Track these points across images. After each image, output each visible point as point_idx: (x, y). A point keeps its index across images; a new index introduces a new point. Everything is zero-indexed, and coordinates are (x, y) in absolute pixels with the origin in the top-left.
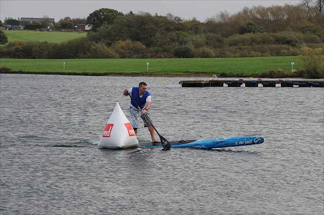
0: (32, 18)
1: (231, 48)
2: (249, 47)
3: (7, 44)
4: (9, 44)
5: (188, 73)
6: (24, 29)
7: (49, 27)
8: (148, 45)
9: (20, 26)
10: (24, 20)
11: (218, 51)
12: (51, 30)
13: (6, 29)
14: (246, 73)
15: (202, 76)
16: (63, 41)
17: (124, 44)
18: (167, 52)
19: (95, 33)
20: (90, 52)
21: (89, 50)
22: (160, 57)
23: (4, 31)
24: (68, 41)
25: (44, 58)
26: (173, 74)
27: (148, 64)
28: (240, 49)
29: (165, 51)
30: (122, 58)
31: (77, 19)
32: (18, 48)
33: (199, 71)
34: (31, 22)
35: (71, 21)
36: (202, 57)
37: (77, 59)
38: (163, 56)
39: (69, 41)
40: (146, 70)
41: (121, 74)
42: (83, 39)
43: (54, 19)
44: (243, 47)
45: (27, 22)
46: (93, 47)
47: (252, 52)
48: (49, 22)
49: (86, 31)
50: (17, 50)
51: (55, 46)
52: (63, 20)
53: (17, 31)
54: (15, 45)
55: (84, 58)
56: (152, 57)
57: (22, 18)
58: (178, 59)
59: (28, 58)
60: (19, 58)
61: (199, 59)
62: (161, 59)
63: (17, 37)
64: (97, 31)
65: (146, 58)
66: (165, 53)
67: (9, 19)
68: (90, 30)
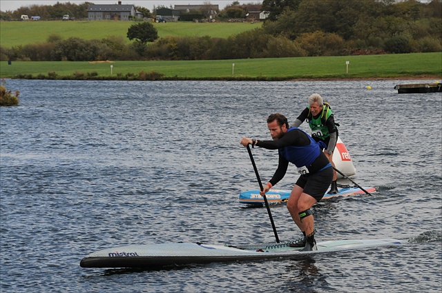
0: (189, 6)
3: (157, 41)
4: (160, 42)
5: (404, 75)
6: (179, 20)
7: (211, 17)
8: (346, 38)
9: (173, 17)
10: (179, 8)
12: (214, 20)
13: (155, 21)
15: (426, 78)
16: (230, 35)
17: (312, 37)
18: (373, 46)
19: (273, 24)
20: (267, 49)
21: (265, 47)
22: (365, 54)
23: (153, 24)
24: (237, 34)
25: (205, 59)
26: (383, 75)
27: (348, 63)
29: (371, 44)
30: (311, 56)
31: (249, 5)
32: (171, 46)
33: (420, 71)
34: (188, 10)
35: (240, 7)
36: (423, 52)
37: (249, 59)
38: (369, 52)
39: (239, 35)
40: (346, 72)
41: (310, 78)
42: (257, 30)
43: (218, 5)
45: (182, 10)
46: (271, 42)
48: (211, 9)
49: (261, 20)
50: (170, 49)
51: (220, 42)
52: (230, 7)
53: (170, 23)
54: (167, 42)
55: (259, 57)
56: (352, 53)
57: (175, 6)
58: (391, 55)
59: (185, 60)
60: (173, 59)
61: (420, 54)
62: (366, 56)
63: (169, 31)
64: (277, 20)
65: (344, 55)
66: (371, 47)
67: (159, 7)
68: (266, 19)
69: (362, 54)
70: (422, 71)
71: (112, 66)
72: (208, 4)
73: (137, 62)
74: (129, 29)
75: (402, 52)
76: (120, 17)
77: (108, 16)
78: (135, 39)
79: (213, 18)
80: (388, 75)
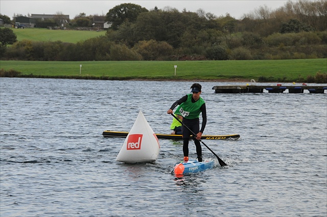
0: (44, 15)
3: (15, 44)
4: (18, 45)
5: (222, 78)
6: (35, 27)
8: (176, 45)
9: (30, 24)
10: (35, 17)
11: (256, 52)
12: (65, 28)
13: (14, 27)
14: (289, 77)
15: (238, 81)
16: (79, 40)
17: (147, 44)
18: (197, 54)
19: (115, 33)
21: (109, 52)
22: (190, 59)
23: (13, 29)
24: (84, 40)
25: (57, 60)
26: (205, 78)
27: (176, 67)
29: (196, 52)
30: (145, 59)
31: (95, 16)
32: (28, 49)
33: (236, 75)
34: (43, 19)
35: (88, 18)
36: (237, 59)
37: (94, 62)
38: (193, 58)
39: (86, 41)
40: (174, 74)
41: (144, 79)
42: (102, 37)
43: (68, 16)
44: (285, 47)
45: (38, 19)
46: (112, 48)
47: (296, 54)
48: (63, 19)
49: (106, 29)
50: (27, 51)
51: (70, 46)
52: (78, 17)
53: (27, 29)
54: (24, 45)
55: (103, 60)
56: (180, 59)
57: (32, 15)
58: (211, 61)
59: (39, 60)
60: (29, 60)
61: (234, 61)
62: (190, 61)
63: (27, 36)
64: (118, 29)
65: (173, 60)
66: (195, 54)
67: (18, 16)
68: (110, 28)
69: (188, 60)
72: (60, 14)
75: (220, 59)
79: (64, 26)
80: (208, 78)
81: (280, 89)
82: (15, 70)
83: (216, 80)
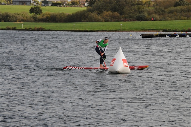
1: (169, 15)
2: (180, 14)
3: (42, 14)
5: (144, 30)
6: (51, 5)
7: (65, 4)
8: (121, 14)
9: (49, 4)
11: (161, 16)
12: (66, 6)
14: (178, 29)
15: (153, 31)
16: (73, 12)
17: (107, 13)
18: (132, 18)
19: (91, 7)
20: (88, 19)
21: (87, 17)
22: (128, 21)
23: (41, 7)
24: (76, 11)
25: (62, 22)
26: (136, 30)
27: (121, 25)
28: (175, 15)
30: (106, 21)
32: (48, 17)
33: (150, 28)
34: (55, 2)
37: (80, 23)
38: (130, 20)
40: (120, 28)
41: (106, 31)
42: (84, 11)
44: (176, 14)
45: (53, 2)
46: (89, 15)
47: (182, 17)
48: (65, 1)
49: (86, 6)
51: (69, 16)
53: (47, 7)
54: (46, 15)
55: (85, 22)
56: (123, 21)
59: (54, 22)
60: (49, 22)
61: (151, 22)
63: (47, 10)
65: (120, 21)
68: (88, 6)
69: (127, 21)
70: (152, 28)
71: (23, 25)
73: (33, 23)
74: (30, 9)
75: (143, 21)
76: (26, 4)
77: (21, 3)
78: (32, 13)
80: (138, 30)
81: (174, 35)
82: (42, 27)
83: (141, 31)
